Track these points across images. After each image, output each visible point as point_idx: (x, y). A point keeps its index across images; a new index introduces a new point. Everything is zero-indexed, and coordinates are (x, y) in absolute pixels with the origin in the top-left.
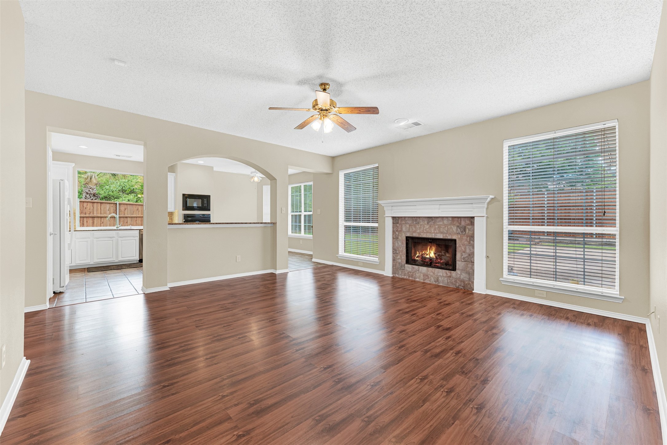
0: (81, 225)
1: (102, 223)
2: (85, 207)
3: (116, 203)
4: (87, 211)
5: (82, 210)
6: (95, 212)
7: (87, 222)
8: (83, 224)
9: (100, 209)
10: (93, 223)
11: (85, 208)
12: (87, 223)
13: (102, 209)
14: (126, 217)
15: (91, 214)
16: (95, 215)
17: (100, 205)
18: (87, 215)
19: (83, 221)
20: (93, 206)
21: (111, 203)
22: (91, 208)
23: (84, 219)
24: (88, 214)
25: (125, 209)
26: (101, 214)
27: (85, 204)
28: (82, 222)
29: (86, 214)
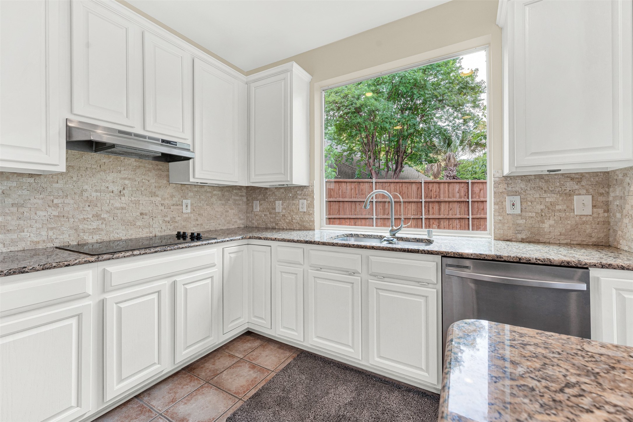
0: (426, 212)
1: (451, 210)
2: (430, 189)
3: (467, 182)
4: (433, 194)
5: (427, 193)
6: (442, 196)
7: (433, 208)
8: (429, 211)
9: (448, 191)
10: (440, 209)
11: (430, 191)
12: (433, 210)
13: (450, 190)
14: (481, 201)
15: (437, 197)
16: (442, 199)
17: (448, 186)
18: (433, 200)
19: (429, 208)
20: (439, 187)
21: (462, 183)
22: (437, 190)
23: (429, 205)
24: (434, 198)
25: (480, 190)
26: (449, 197)
27: (430, 186)
28: (427, 208)
29: (431, 198)
